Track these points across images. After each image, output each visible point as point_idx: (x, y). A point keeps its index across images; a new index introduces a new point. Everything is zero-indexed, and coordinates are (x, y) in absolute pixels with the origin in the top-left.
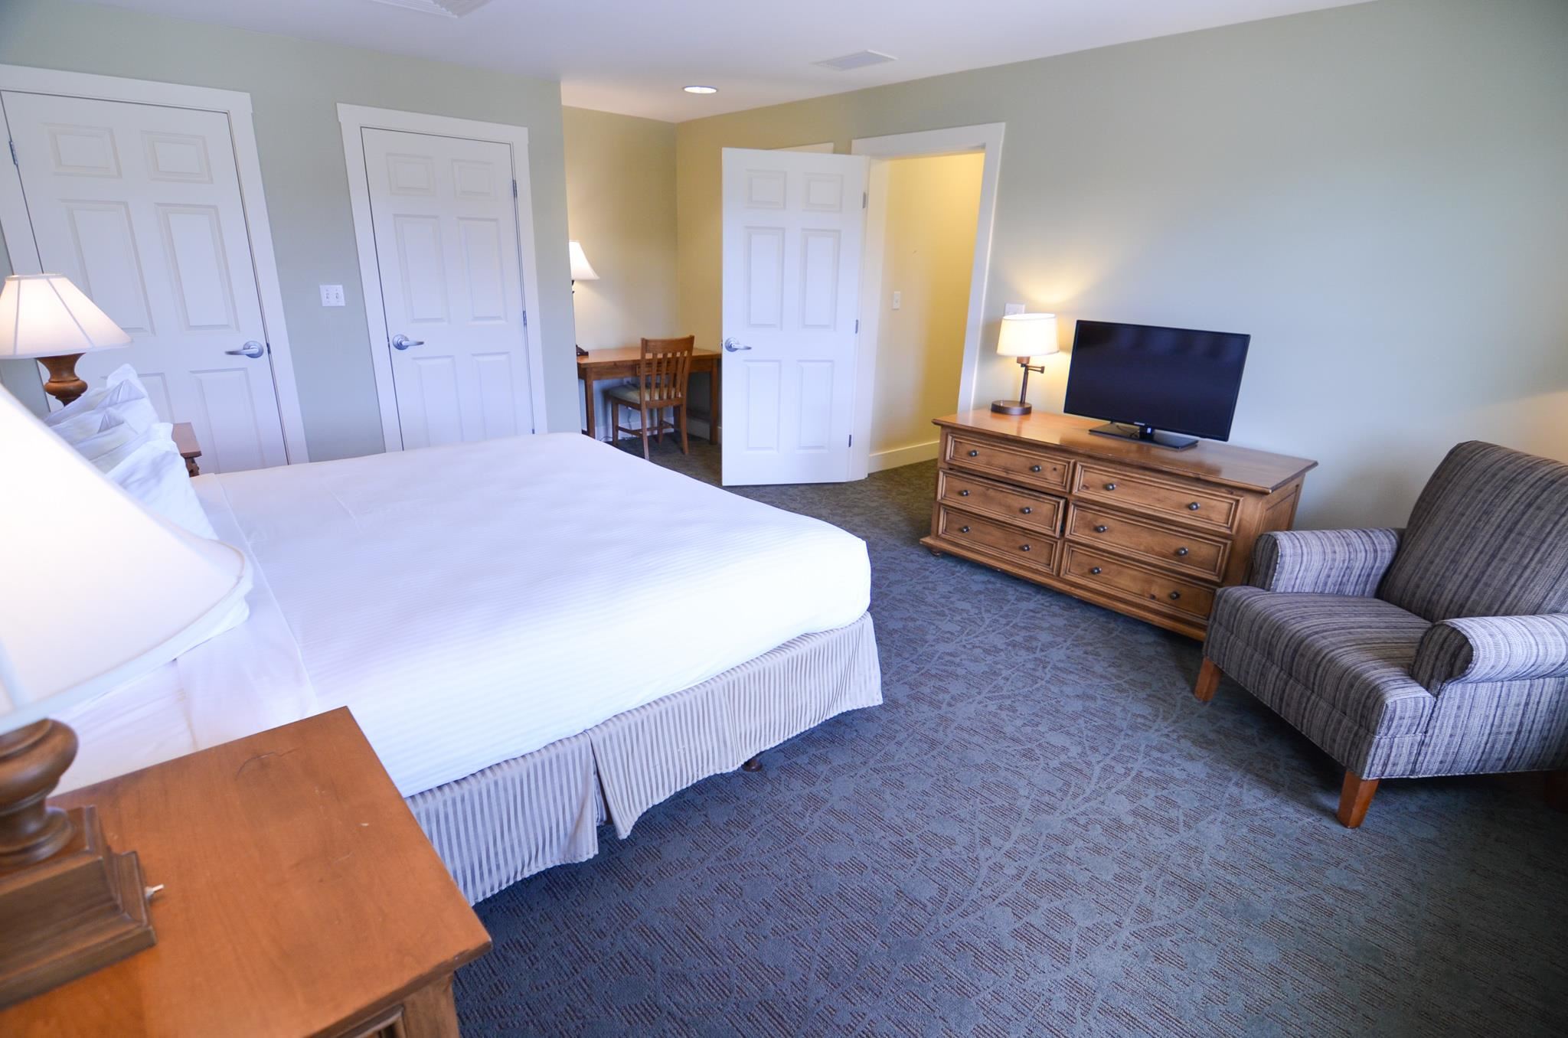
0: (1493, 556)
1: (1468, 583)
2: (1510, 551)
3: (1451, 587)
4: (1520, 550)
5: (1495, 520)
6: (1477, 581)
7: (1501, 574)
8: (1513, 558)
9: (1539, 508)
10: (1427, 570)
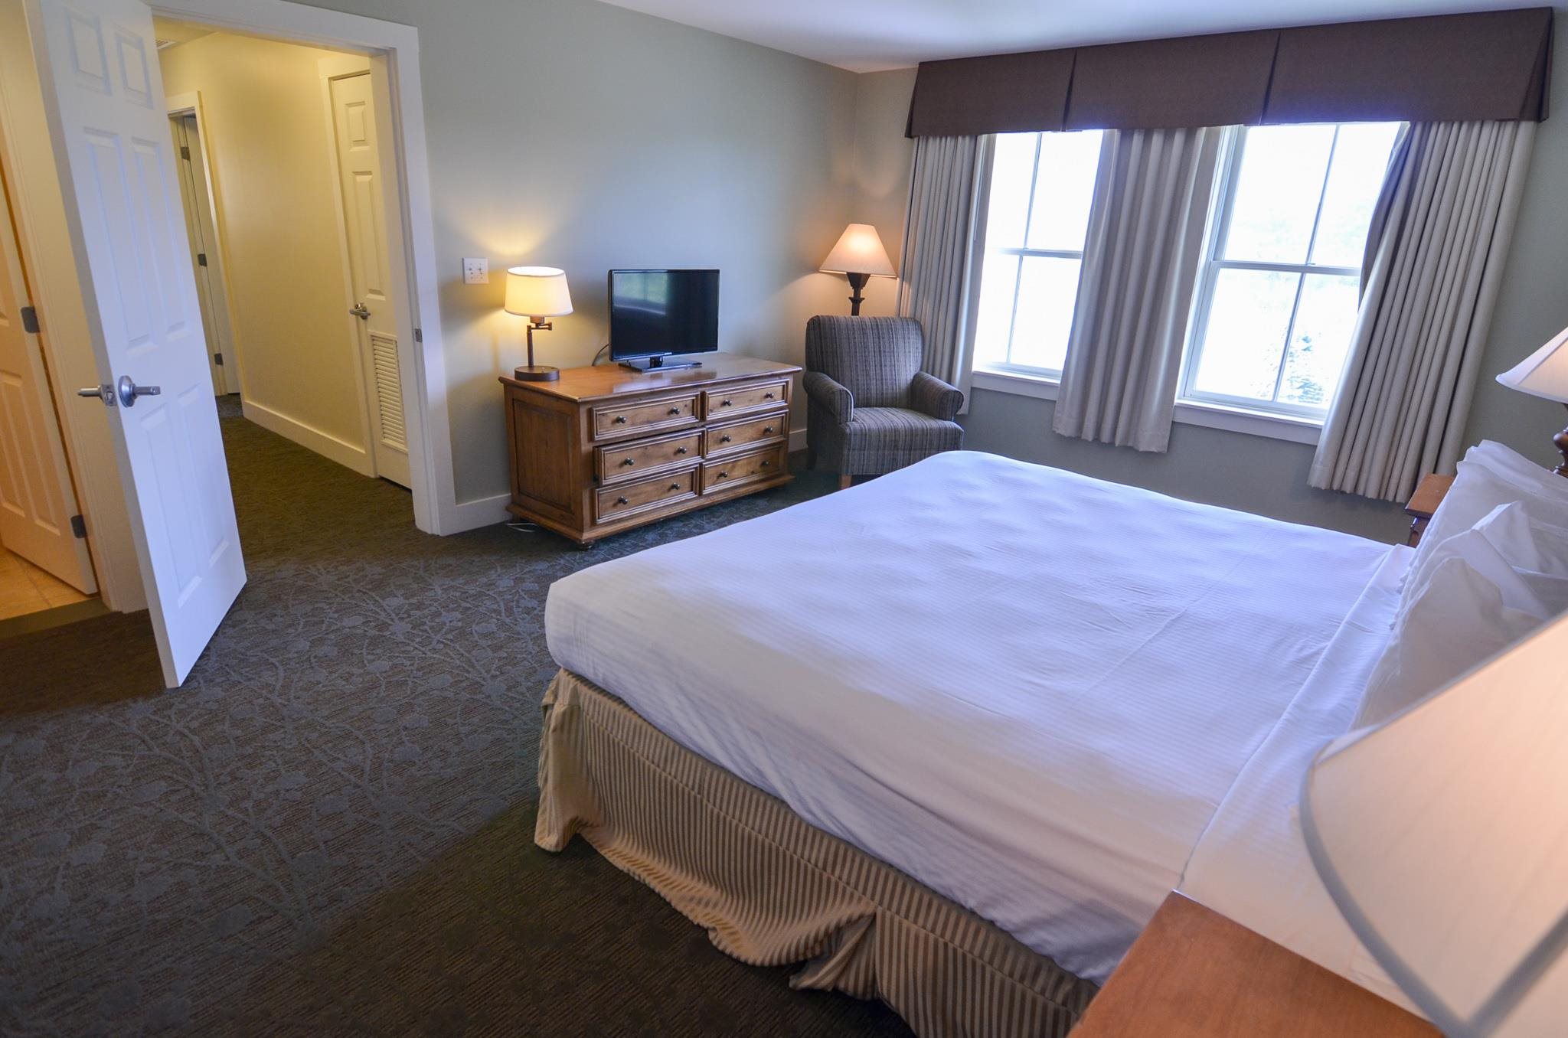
0: (881, 366)
1: (879, 382)
2: (886, 360)
3: (873, 387)
4: (888, 360)
5: (871, 349)
6: (882, 379)
7: (889, 373)
8: (888, 363)
9: (883, 338)
10: (858, 384)
